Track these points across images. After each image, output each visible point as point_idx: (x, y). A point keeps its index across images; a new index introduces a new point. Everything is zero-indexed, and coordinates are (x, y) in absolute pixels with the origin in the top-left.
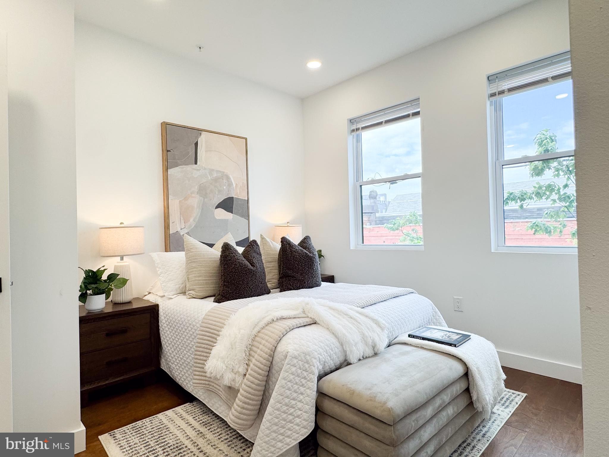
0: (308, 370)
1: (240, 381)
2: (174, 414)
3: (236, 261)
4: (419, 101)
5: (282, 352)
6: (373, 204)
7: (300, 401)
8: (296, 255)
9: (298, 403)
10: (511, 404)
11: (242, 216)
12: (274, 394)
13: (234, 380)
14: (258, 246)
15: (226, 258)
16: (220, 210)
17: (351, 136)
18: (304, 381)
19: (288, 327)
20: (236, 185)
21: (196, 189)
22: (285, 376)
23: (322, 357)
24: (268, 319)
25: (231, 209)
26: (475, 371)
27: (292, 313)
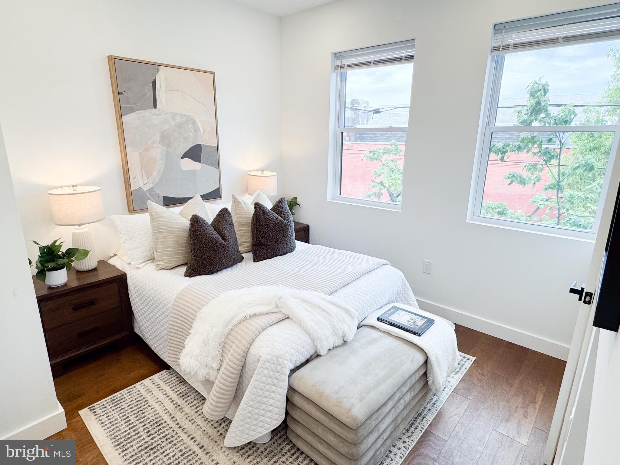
0: (279, 371)
1: (215, 375)
2: (152, 384)
3: (206, 236)
4: (415, 43)
5: (255, 355)
6: (354, 117)
7: (272, 398)
8: (270, 223)
9: (270, 400)
10: (460, 369)
11: (212, 165)
12: (247, 393)
13: (208, 374)
14: (230, 214)
15: (195, 232)
16: (186, 160)
17: (335, 74)
18: (275, 381)
19: (261, 328)
20: (203, 131)
21: (157, 137)
22: (258, 378)
23: (293, 357)
24: (241, 316)
25: (199, 158)
26: (434, 360)
27: (265, 309)
